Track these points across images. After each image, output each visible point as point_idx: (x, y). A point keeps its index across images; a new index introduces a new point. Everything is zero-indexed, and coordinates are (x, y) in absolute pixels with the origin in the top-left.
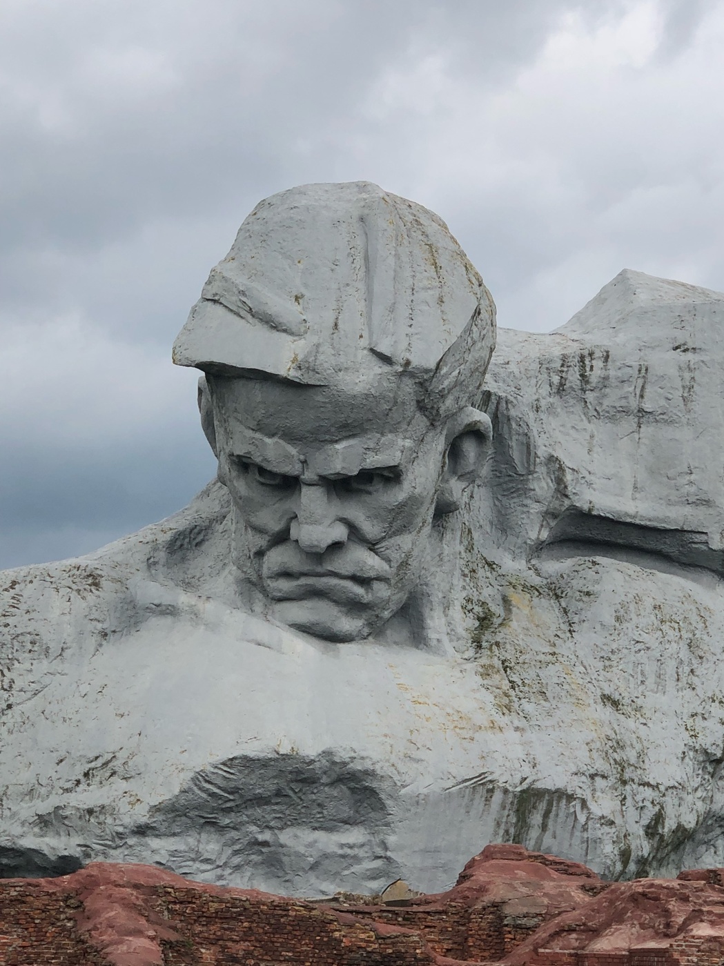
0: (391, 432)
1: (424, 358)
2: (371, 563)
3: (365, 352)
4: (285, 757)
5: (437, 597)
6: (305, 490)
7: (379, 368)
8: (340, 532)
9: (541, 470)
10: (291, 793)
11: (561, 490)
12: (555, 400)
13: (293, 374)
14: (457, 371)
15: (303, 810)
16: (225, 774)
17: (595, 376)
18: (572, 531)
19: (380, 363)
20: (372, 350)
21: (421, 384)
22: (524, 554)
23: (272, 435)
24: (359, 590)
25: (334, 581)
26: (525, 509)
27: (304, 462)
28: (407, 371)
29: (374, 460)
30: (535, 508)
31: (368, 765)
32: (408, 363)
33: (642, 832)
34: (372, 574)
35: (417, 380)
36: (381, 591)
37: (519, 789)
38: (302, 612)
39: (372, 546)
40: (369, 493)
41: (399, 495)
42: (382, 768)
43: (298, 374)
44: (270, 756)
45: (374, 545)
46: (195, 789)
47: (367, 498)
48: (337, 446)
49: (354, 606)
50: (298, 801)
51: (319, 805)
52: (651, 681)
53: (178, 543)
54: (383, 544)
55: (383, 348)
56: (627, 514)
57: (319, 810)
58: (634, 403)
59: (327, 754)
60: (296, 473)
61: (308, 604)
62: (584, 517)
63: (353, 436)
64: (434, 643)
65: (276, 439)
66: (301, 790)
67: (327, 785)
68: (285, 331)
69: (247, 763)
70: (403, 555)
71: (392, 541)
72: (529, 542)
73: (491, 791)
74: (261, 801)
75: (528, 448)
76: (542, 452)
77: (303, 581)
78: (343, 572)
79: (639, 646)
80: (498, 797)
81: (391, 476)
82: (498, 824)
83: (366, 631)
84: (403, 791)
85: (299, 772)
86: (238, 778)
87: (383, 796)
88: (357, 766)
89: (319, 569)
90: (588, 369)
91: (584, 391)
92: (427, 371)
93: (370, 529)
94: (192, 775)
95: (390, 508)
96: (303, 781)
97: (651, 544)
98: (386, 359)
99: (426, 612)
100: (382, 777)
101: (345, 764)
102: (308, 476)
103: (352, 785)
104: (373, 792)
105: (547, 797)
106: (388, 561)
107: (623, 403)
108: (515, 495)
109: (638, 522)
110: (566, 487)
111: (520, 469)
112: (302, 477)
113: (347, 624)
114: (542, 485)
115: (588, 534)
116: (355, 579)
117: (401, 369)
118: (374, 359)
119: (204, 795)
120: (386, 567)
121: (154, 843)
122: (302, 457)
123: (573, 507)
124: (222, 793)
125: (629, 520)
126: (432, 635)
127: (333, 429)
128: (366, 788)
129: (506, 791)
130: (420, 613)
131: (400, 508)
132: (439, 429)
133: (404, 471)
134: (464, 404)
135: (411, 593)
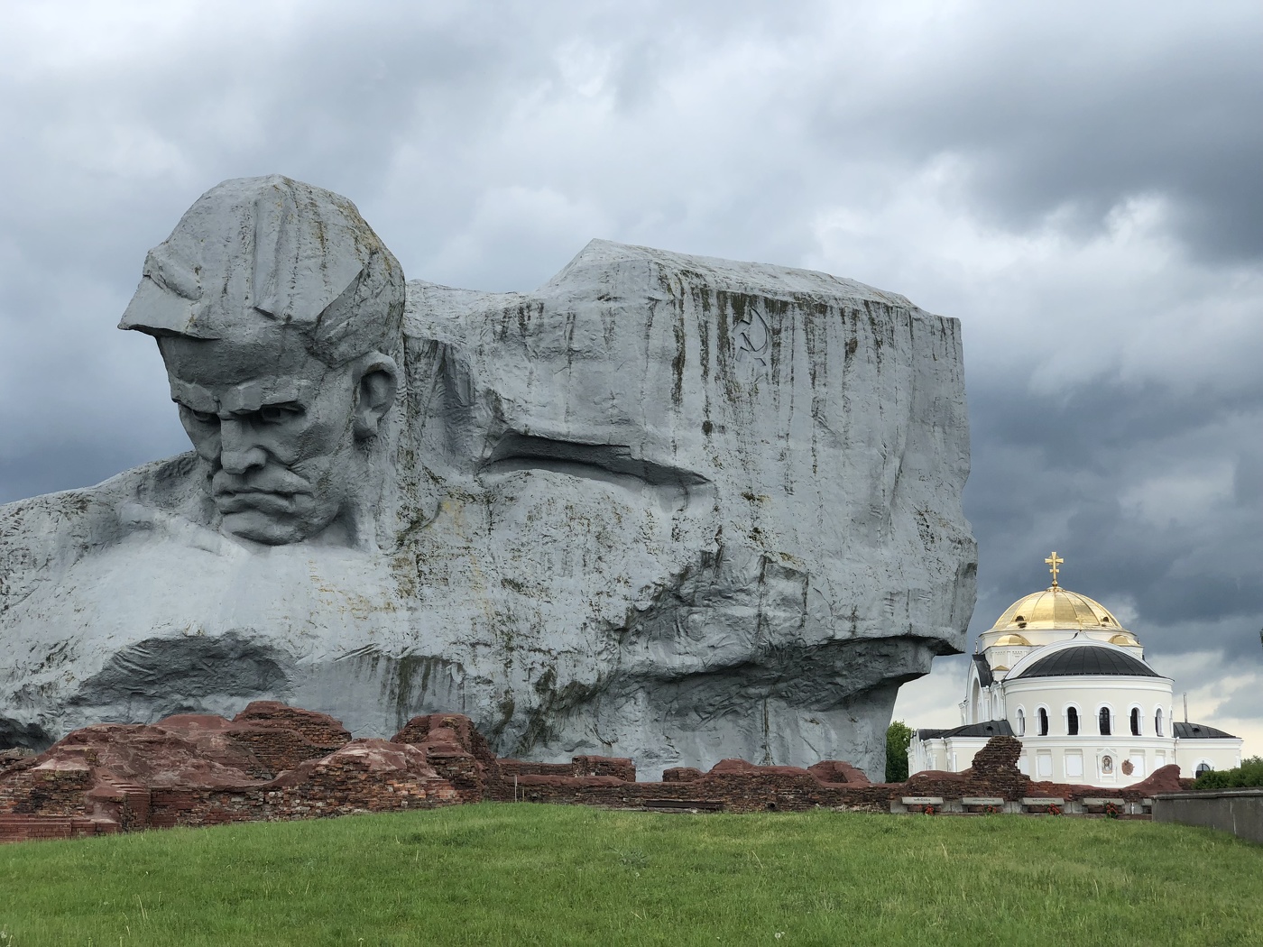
0: (285, 374)
1: (306, 310)
2: (290, 480)
3: (251, 310)
4: (192, 638)
5: (366, 506)
6: (223, 423)
7: (263, 323)
8: (256, 457)
9: (481, 402)
10: (205, 667)
11: (499, 416)
12: (499, 345)
13: (190, 331)
14: (346, 323)
15: (219, 681)
16: (140, 654)
17: (532, 325)
18: (516, 449)
19: (265, 319)
20: (256, 308)
21: (306, 334)
22: (471, 471)
23: (191, 381)
24: (283, 503)
25: (259, 496)
26: (469, 434)
27: (218, 402)
28: (289, 324)
29: (273, 398)
30: (477, 432)
31: (266, 642)
32: (289, 318)
33: (531, 688)
34: (292, 489)
35: (301, 332)
36: (304, 503)
37: (400, 657)
38: (241, 522)
39: (289, 466)
40: (278, 424)
41: (304, 424)
42: (278, 644)
43: (195, 330)
44: (178, 638)
45: (290, 465)
46: (116, 666)
47: (278, 429)
48: (240, 388)
49: (282, 516)
50: (213, 673)
51: (232, 676)
52: (557, 567)
53: (168, 473)
54: (298, 465)
55: (266, 306)
56: (560, 434)
57: (233, 680)
58: (564, 344)
59: (231, 634)
60: (213, 411)
61: (245, 515)
62: (523, 437)
63: (251, 379)
64: (362, 542)
65: (193, 385)
66: (213, 664)
67: (235, 659)
68: (186, 297)
69: (158, 644)
70: (321, 473)
71: (308, 462)
72: (474, 459)
73: (377, 659)
74: (178, 674)
75: (469, 383)
76: (481, 387)
77: (239, 497)
78: (266, 488)
79: (546, 539)
80: (382, 664)
81: (295, 410)
82: (384, 686)
83: (299, 535)
84: (299, 662)
85: (207, 650)
86: (153, 657)
87: (281, 666)
89: (246, 487)
90: (526, 319)
91: (524, 336)
92: (309, 323)
93: (284, 453)
94: (111, 655)
95: (297, 435)
96: (213, 657)
97: (586, 457)
98: (269, 316)
99: (357, 518)
100: (279, 651)
101: (247, 642)
102: (223, 413)
103: (257, 658)
104: (273, 664)
105: (425, 662)
106: (307, 478)
107: (556, 344)
108: (461, 422)
109: (570, 440)
110: (503, 414)
111: (464, 402)
112: (218, 414)
113: (277, 530)
114: (482, 414)
115: (531, 452)
116: (278, 493)
117: (284, 323)
118: (259, 316)
119: (125, 672)
120: (305, 482)
121: (88, 711)
122: (215, 398)
123: (511, 430)
124: (141, 669)
125: (562, 439)
126: (362, 536)
127: (233, 374)
128: (268, 660)
129: (389, 659)
130: (353, 520)
131: (307, 435)
132: (341, 370)
133: (306, 405)
134: (368, 350)
135: (342, 503)
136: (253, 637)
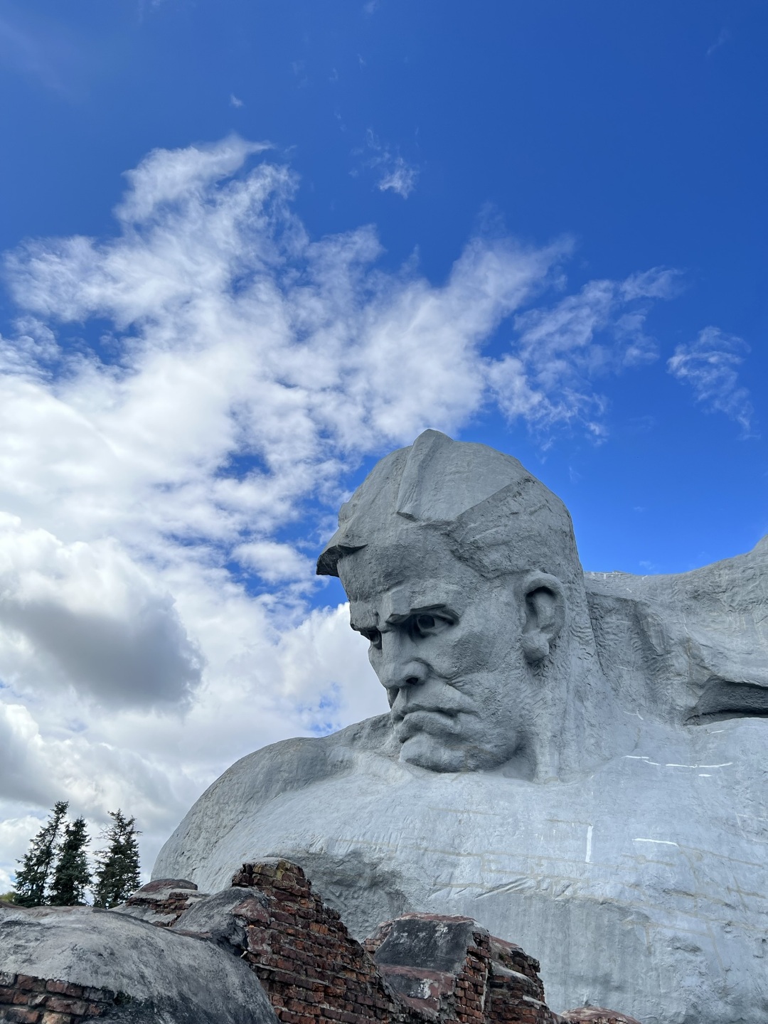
0: (431, 577)
2: (451, 696)
3: (395, 515)
4: (314, 856)
5: (545, 736)
6: (383, 635)
7: (405, 525)
8: (413, 668)
9: (678, 650)
11: (700, 664)
14: (494, 531)
18: (726, 700)
20: (400, 513)
22: (676, 721)
24: (447, 722)
25: (422, 714)
27: (376, 615)
28: (431, 524)
29: (421, 602)
30: (678, 680)
31: (394, 866)
32: (430, 519)
34: (454, 706)
36: (471, 724)
37: (560, 898)
39: (449, 680)
40: (435, 635)
41: (459, 634)
42: (407, 869)
43: (347, 541)
44: (298, 854)
47: (432, 640)
48: (390, 594)
49: (451, 738)
54: (460, 679)
55: (408, 509)
59: (356, 854)
60: (373, 624)
61: (415, 739)
62: (730, 685)
63: (399, 583)
70: (486, 691)
71: (469, 676)
72: (678, 708)
73: (530, 900)
76: (675, 635)
78: (426, 704)
80: (537, 907)
81: (447, 617)
83: (471, 763)
87: (411, 901)
88: (385, 867)
89: (409, 704)
91: (717, 593)
92: (448, 523)
93: (443, 664)
95: (453, 644)
98: (411, 518)
99: (538, 749)
100: (409, 879)
101: (374, 866)
102: (382, 626)
103: (387, 888)
105: (590, 905)
106: (471, 695)
110: (702, 660)
112: (378, 627)
113: (446, 754)
114: (680, 662)
116: (441, 711)
117: (424, 524)
118: (401, 519)
120: (467, 699)
122: (374, 611)
123: (716, 677)
126: (542, 769)
127: (382, 580)
128: (397, 892)
129: (547, 900)
130: (533, 751)
131: (462, 644)
132: (497, 583)
133: (460, 612)
134: (527, 567)
135: (519, 732)
136: (381, 859)
